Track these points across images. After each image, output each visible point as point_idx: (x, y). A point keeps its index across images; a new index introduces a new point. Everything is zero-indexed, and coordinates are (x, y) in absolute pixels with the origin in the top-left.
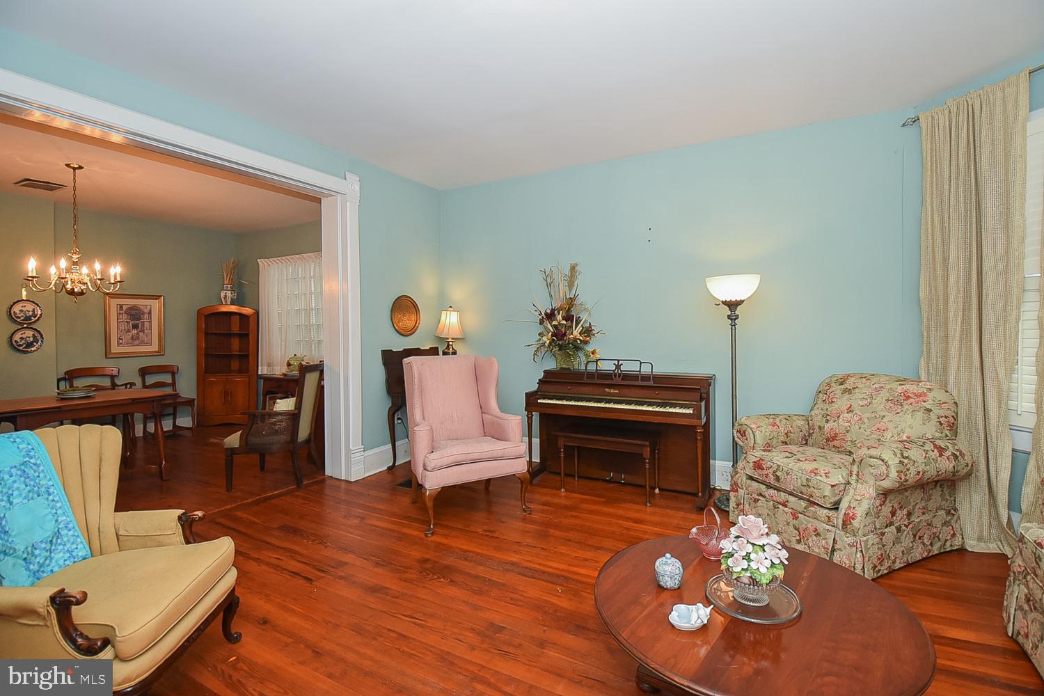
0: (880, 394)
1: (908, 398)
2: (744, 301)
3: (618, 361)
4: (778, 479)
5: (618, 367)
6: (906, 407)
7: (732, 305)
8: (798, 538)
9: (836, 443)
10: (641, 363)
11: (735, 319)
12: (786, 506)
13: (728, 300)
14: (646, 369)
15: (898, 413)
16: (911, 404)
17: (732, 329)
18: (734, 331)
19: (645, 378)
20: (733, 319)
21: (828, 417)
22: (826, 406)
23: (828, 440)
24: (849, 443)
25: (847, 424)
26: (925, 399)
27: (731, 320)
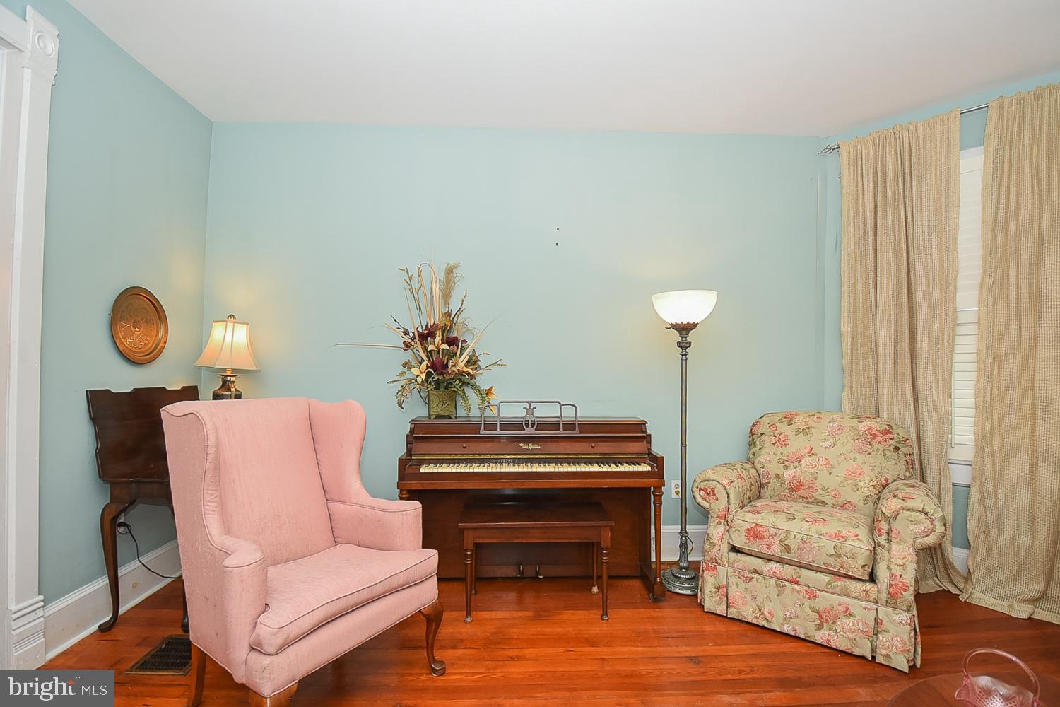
0: (842, 433)
1: (874, 436)
2: (697, 324)
3: (530, 403)
4: (788, 549)
5: (529, 410)
6: (876, 446)
7: (684, 329)
8: (818, 622)
9: (803, 493)
10: (561, 405)
11: (687, 348)
12: (797, 583)
13: (679, 322)
14: (568, 414)
15: (870, 454)
16: (880, 443)
17: (682, 360)
18: (684, 362)
19: (570, 426)
20: (684, 346)
21: (786, 463)
22: (780, 450)
23: (791, 490)
24: (820, 492)
25: (812, 470)
26: (891, 436)
27: (682, 347)
